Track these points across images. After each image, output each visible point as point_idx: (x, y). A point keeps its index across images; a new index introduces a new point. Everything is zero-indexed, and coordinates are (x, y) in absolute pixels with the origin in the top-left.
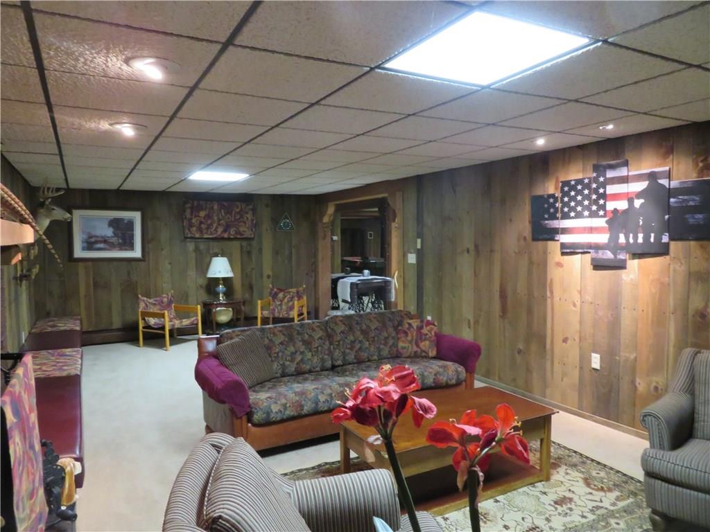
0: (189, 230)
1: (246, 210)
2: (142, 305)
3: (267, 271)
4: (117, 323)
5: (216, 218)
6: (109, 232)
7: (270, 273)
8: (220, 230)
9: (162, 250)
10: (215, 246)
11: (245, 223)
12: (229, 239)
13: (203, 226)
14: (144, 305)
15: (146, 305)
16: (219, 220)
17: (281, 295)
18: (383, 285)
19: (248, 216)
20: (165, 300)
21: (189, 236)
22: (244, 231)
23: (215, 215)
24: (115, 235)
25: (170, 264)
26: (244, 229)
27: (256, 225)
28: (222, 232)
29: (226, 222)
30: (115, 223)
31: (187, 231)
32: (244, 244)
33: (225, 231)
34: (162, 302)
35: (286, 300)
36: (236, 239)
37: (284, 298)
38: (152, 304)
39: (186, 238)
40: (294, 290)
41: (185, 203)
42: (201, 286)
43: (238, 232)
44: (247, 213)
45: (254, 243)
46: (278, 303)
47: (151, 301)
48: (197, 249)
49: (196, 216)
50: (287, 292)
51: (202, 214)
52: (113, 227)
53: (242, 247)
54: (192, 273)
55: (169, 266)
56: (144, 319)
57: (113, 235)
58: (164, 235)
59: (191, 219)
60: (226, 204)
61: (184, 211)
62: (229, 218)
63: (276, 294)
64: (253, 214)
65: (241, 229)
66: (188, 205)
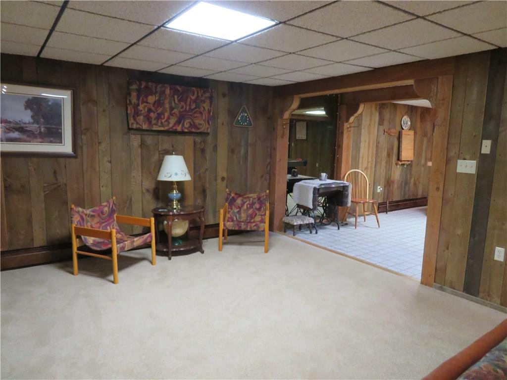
0: (135, 119)
1: (203, 98)
2: (76, 219)
3: (222, 172)
4: (40, 239)
5: (167, 106)
6: (26, 117)
7: (225, 175)
8: (173, 121)
9: (100, 143)
10: (166, 142)
11: (201, 113)
12: (182, 133)
13: (152, 115)
14: (79, 218)
15: (82, 218)
16: (172, 109)
17: (239, 201)
18: (342, 190)
19: (205, 105)
20: (106, 209)
21: (135, 126)
22: (201, 124)
23: (167, 101)
24: (36, 121)
25: (110, 162)
26: (200, 122)
27: (212, 118)
28: (175, 124)
29: (180, 112)
30: (34, 104)
31: (132, 121)
32: (198, 139)
33: (178, 122)
34: (102, 212)
35: (245, 207)
36: (190, 133)
37: (243, 205)
38: (89, 216)
39: (130, 129)
40: (254, 195)
41: (129, 84)
42: (148, 191)
43: (193, 125)
44: (204, 102)
45: (209, 139)
46: (236, 211)
47: (88, 212)
48: (143, 145)
49: (143, 102)
50: (246, 198)
51: (152, 99)
52: (32, 110)
53: (195, 143)
54: (137, 175)
55: (109, 165)
56: (78, 237)
57: (32, 121)
58: (103, 124)
59: (138, 105)
60: (179, 89)
61: (129, 94)
62: (182, 107)
63: (234, 200)
64: (211, 102)
65: (197, 121)
66: (134, 87)
